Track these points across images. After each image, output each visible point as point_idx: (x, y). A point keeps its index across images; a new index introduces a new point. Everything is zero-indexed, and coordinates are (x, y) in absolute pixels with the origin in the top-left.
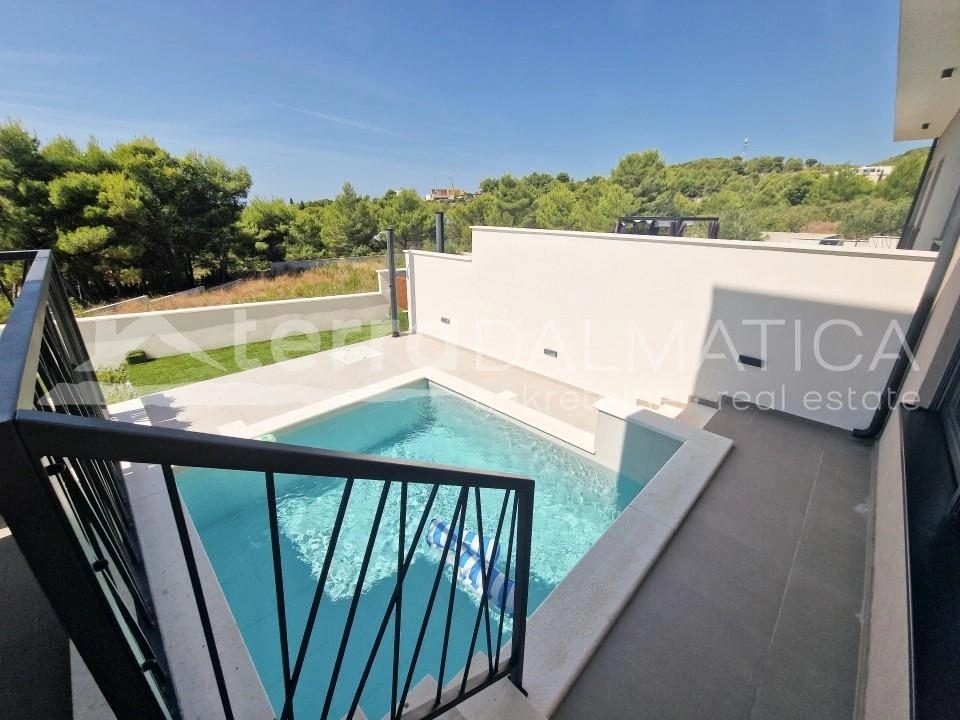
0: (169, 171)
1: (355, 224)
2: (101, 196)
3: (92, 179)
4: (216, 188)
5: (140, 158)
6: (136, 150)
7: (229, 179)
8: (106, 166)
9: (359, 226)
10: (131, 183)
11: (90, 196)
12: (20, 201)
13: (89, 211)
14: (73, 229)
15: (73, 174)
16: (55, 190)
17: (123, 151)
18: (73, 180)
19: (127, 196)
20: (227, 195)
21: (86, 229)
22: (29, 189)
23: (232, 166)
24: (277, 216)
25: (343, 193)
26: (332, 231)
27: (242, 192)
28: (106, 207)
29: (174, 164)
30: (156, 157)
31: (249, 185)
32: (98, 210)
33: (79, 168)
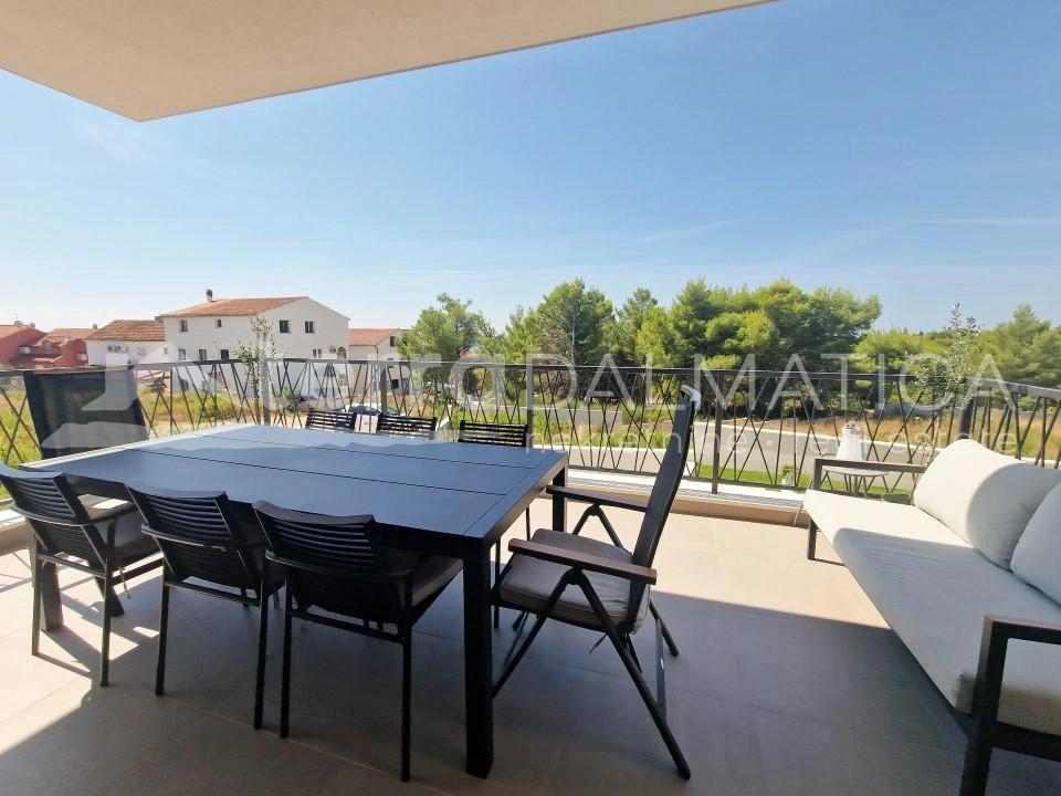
0: (798, 307)
1: (1026, 364)
2: (740, 332)
3: (739, 317)
4: (838, 321)
5: (777, 297)
6: (774, 291)
7: (854, 311)
8: (750, 306)
9: (1033, 366)
10: (765, 320)
11: (732, 331)
12: (687, 335)
13: (729, 343)
14: (712, 356)
15: (727, 314)
16: (710, 329)
17: (763, 293)
18: (725, 319)
19: (761, 331)
20: (850, 327)
21: (721, 357)
22: (695, 326)
23: (861, 296)
24: (894, 350)
25: (1013, 320)
26: (986, 372)
27: (866, 324)
28: (741, 340)
29: (804, 299)
30: (790, 295)
31: (875, 317)
32: (735, 342)
33: (731, 310)
